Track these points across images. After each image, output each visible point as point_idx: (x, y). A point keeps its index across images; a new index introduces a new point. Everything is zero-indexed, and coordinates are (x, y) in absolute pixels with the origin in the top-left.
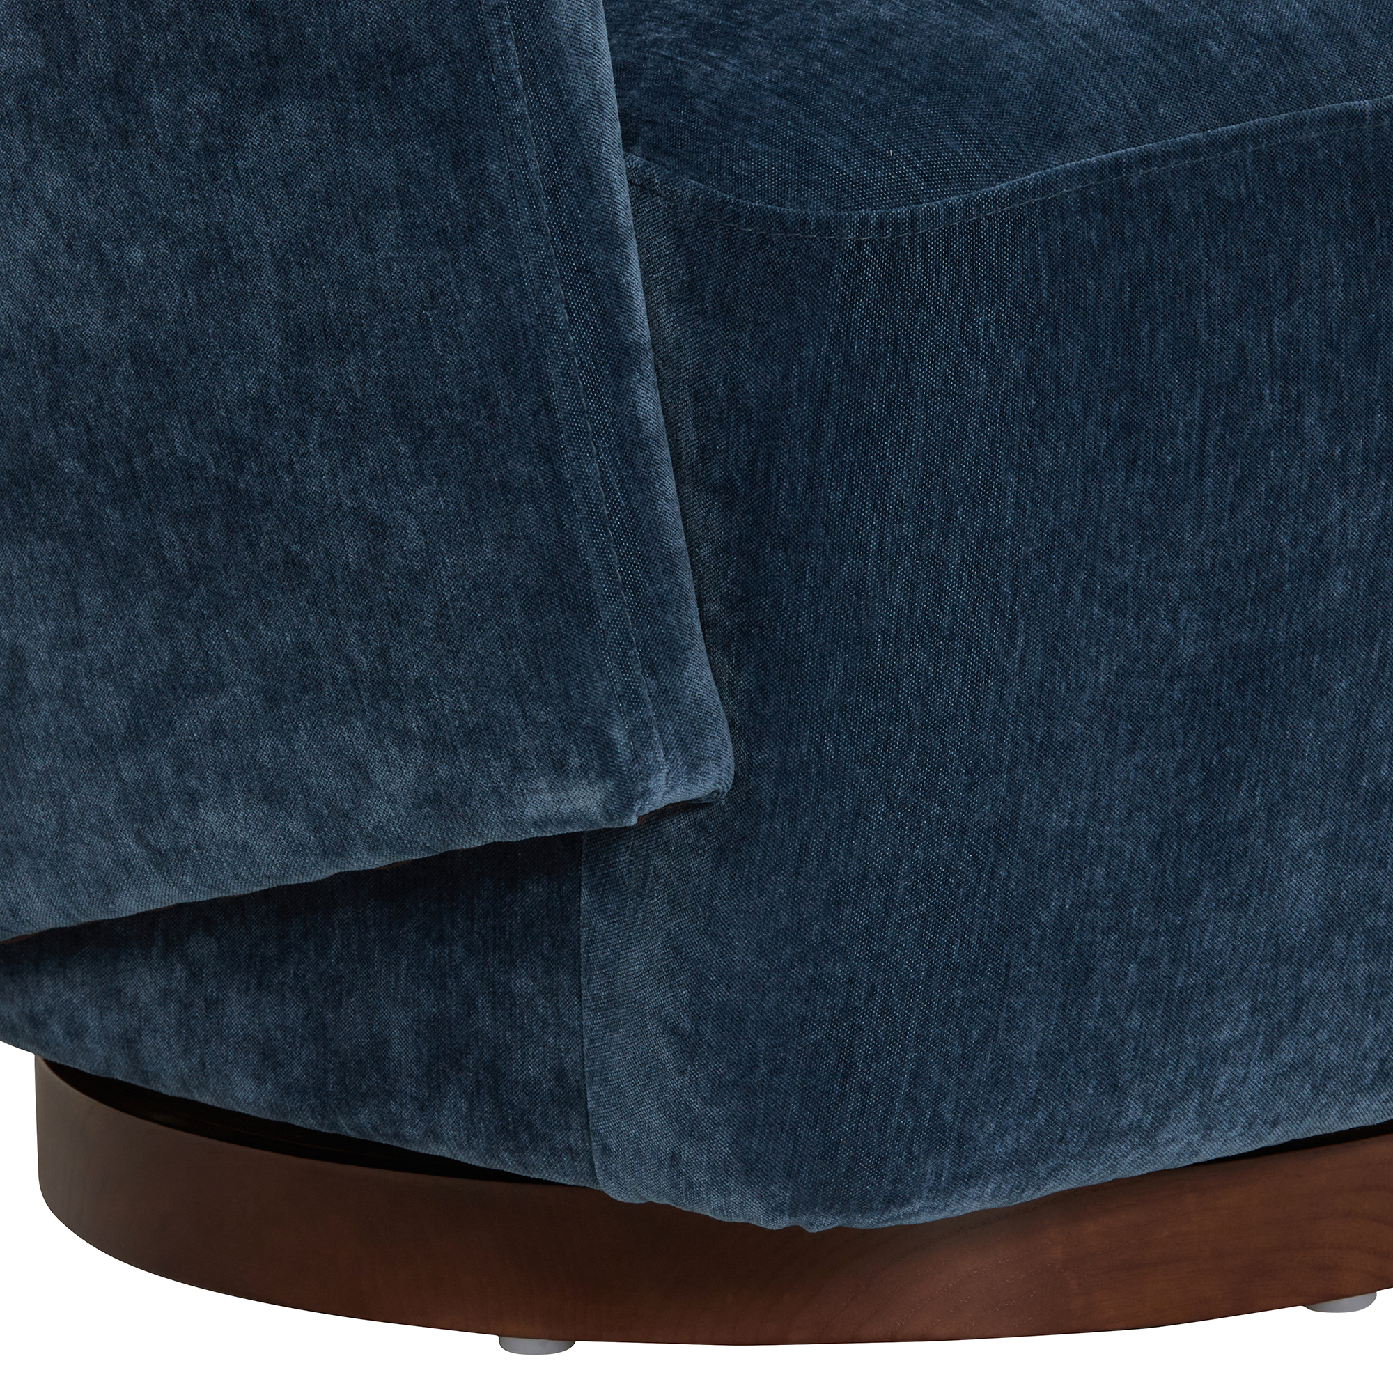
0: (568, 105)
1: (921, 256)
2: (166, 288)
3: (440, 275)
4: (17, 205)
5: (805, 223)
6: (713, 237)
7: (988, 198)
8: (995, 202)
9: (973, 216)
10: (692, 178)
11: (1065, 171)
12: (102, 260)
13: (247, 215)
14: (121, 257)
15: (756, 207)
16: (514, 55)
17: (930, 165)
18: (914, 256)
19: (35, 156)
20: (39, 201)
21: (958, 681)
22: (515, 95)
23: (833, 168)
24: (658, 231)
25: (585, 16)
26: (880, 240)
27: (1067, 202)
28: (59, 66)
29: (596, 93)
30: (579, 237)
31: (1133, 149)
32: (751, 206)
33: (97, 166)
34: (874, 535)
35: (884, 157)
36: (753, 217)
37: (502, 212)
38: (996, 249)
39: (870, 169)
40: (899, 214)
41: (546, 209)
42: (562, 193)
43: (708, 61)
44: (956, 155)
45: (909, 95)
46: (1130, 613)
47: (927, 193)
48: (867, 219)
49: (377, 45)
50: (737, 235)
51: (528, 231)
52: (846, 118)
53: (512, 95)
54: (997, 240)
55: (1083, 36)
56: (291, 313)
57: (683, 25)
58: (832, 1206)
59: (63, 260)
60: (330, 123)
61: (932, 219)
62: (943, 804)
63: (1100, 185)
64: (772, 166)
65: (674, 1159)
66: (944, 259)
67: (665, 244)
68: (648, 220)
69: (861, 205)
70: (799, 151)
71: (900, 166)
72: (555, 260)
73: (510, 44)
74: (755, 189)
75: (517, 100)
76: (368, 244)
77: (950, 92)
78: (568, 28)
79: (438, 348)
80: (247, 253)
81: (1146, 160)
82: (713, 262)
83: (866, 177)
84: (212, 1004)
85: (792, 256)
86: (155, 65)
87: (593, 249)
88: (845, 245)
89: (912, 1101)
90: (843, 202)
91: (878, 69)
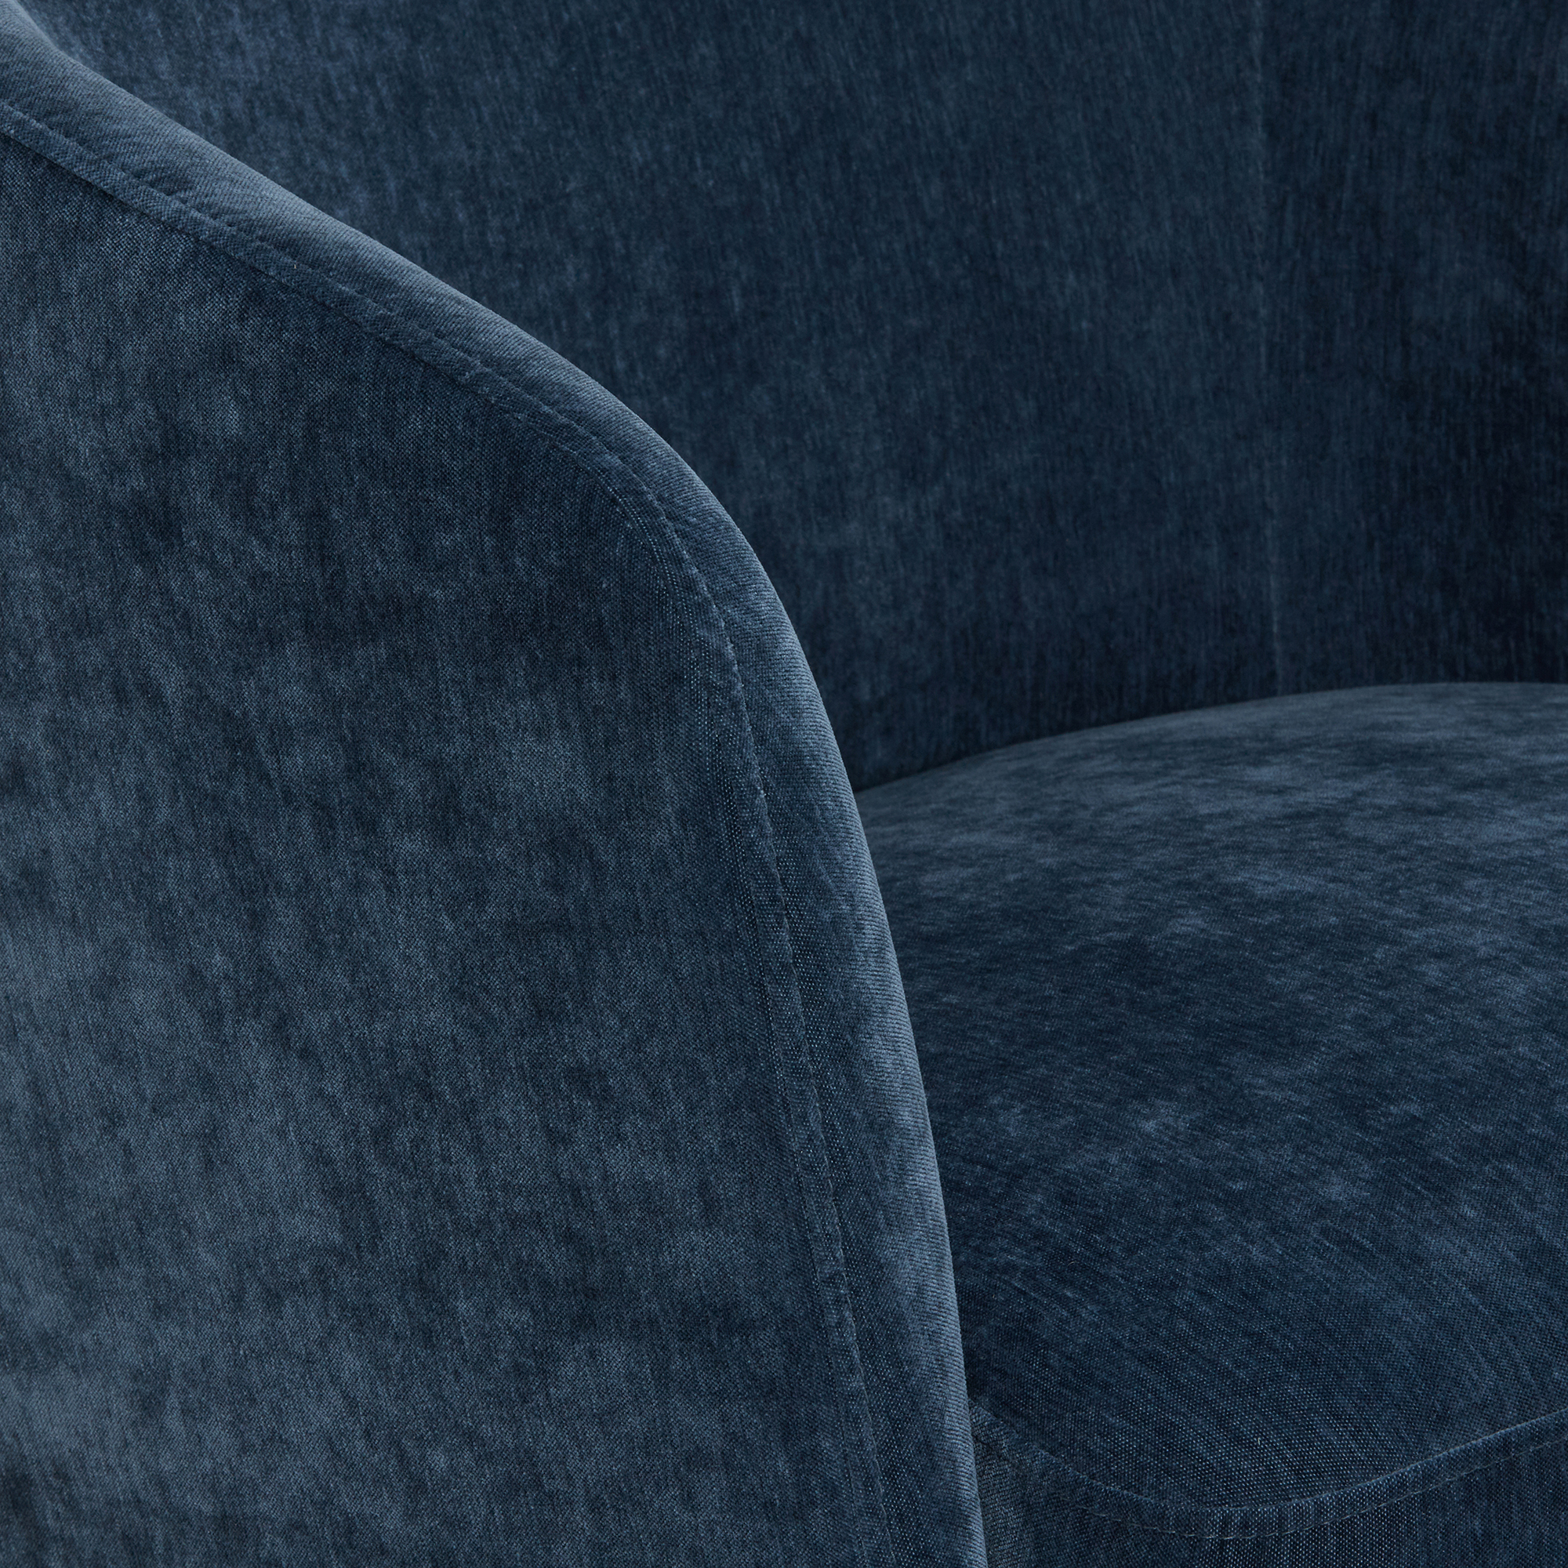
0: (909, 1376)
1: (1289, 1559)
2: (471, 1500)
3: (766, 1548)
4: (311, 1378)
5: (1163, 1517)
6: (1063, 1518)
7: (1364, 1495)
8: (1370, 1499)
9: (1346, 1514)
10: (1043, 1447)
11: (1449, 1459)
12: (402, 1457)
13: (559, 1446)
14: (423, 1457)
15: (1111, 1492)
16: (851, 1326)
17: (1302, 1456)
18: (1281, 1558)
19: (331, 1332)
20: (335, 1380)
22: (851, 1370)
23: (1196, 1455)
24: (1005, 1500)
25: (929, 1274)
26: (1244, 1540)
27: (1450, 1492)
28: (358, 1247)
29: (940, 1360)
30: (918, 1519)
31: (1524, 1424)
32: (1106, 1490)
33: (398, 1358)
35: (1251, 1446)
36: (1107, 1503)
37: (834, 1493)
38: (1371, 1549)
39: (1236, 1459)
40: (1265, 1512)
41: (882, 1491)
42: (901, 1473)
43: (1063, 1301)
44: (1330, 1444)
45: (1281, 1370)
47: (1298, 1488)
48: (1231, 1517)
49: (702, 1298)
50: (1089, 1519)
51: (863, 1515)
52: (1211, 1395)
53: (848, 1368)
54: (1372, 1539)
55: (1471, 1288)
56: (606, 1556)
57: (1039, 1249)
59: (360, 1445)
60: (651, 1370)
61: (1301, 1519)
63: (1486, 1469)
64: (1130, 1446)
66: (1313, 1562)
67: (1012, 1517)
68: (994, 1485)
69: (1224, 1500)
70: (1160, 1432)
71: (1268, 1456)
72: (891, 1545)
73: (846, 1315)
74: (1111, 1470)
75: (853, 1374)
76: (689, 1500)
77: (1325, 1367)
78: (911, 1291)
80: (560, 1484)
81: (1536, 1436)
82: (1064, 1545)
83: (1231, 1468)
85: (1148, 1551)
86: (462, 1268)
87: (933, 1531)
88: (1206, 1544)
90: (1206, 1495)
91: (1248, 1334)
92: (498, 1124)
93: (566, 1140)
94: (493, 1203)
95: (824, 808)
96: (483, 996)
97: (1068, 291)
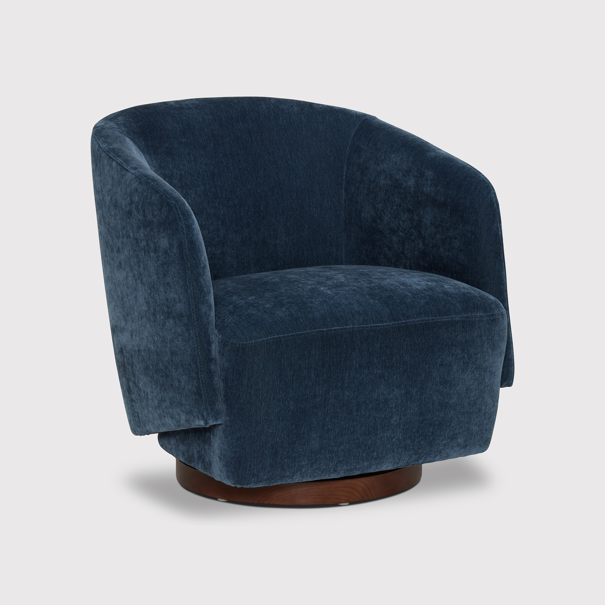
1: (248, 349)
2: (159, 343)
4: (145, 329)
8: (259, 342)
9: (256, 344)
11: (271, 338)
12: (153, 338)
13: (166, 335)
14: (155, 338)
16: (195, 316)
17: (251, 336)
18: (246, 349)
19: (147, 322)
20: (147, 329)
21: (254, 410)
22: (195, 322)
23: (238, 335)
26: (242, 347)
27: (271, 343)
28: (149, 310)
30: (203, 343)
31: (283, 335)
33: (152, 325)
34: (241, 388)
38: (259, 349)
40: (245, 343)
41: (198, 338)
42: (201, 336)
44: (255, 335)
45: (251, 325)
46: (281, 402)
47: (250, 340)
48: (241, 343)
49: (179, 313)
54: (259, 347)
55: (280, 318)
56: (171, 349)
58: (239, 484)
59: (149, 337)
60: (175, 323)
61: (249, 344)
62: (252, 427)
63: (277, 340)
65: (220, 475)
66: (251, 350)
69: (240, 341)
71: (246, 336)
72: (199, 346)
74: (228, 337)
76: (178, 341)
77: (257, 326)
78: (204, 312)
79: (185, 357)
80: (167, 340)
83: (242, 337)
84: (178, 445)
86: (158, 311)
87: (205, 344)
88: (237, 347)
89: (249, 470)
90: (238, 341)
91: (248, 321)
92: (160, 291)
93: (167, 293)
94: (160, 302)
95: (196, 248)
96: (159, 274)
97: (314, 211)
